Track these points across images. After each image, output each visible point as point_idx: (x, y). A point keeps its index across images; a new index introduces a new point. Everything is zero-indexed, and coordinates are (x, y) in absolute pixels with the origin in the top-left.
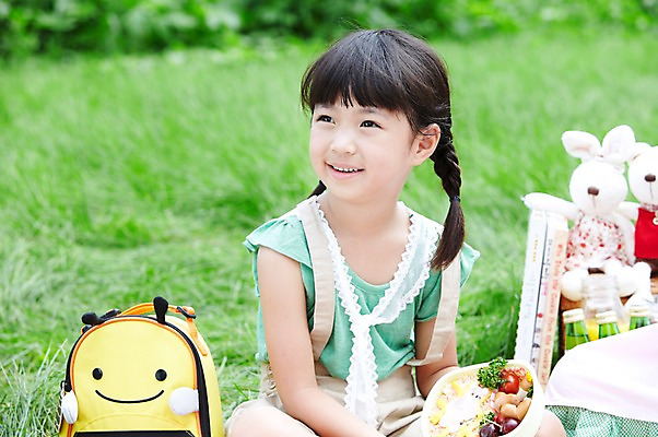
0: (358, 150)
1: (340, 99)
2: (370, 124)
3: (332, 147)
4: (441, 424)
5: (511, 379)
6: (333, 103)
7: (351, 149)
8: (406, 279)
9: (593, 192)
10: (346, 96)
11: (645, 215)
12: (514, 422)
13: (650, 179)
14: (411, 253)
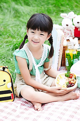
0: (39, 39)
1: (37, 29)
2: (42, 34)
3: (34, 38)
4: (59, 84)
5: (71, 75)
6: (35, 30)
7: (38, 39)
8: (43, 57)
9: (67, 25)
10: (38, 29)
11: (76, 29)
12: (73, 84)
13: (78, 23)
14: (44, 52)
